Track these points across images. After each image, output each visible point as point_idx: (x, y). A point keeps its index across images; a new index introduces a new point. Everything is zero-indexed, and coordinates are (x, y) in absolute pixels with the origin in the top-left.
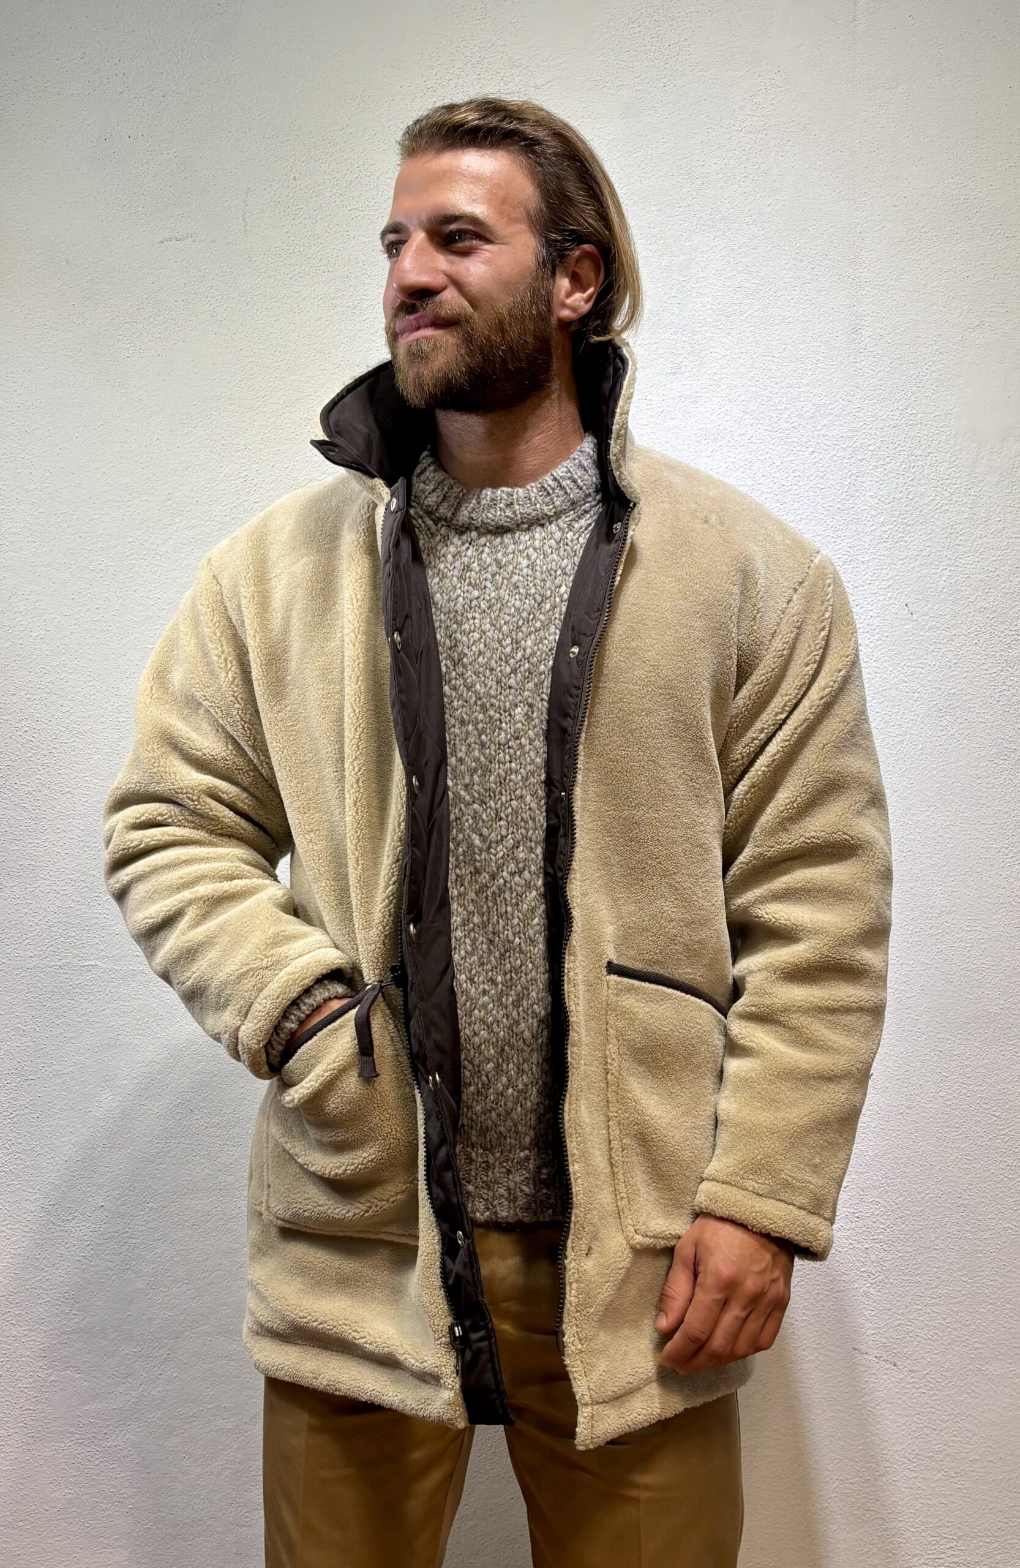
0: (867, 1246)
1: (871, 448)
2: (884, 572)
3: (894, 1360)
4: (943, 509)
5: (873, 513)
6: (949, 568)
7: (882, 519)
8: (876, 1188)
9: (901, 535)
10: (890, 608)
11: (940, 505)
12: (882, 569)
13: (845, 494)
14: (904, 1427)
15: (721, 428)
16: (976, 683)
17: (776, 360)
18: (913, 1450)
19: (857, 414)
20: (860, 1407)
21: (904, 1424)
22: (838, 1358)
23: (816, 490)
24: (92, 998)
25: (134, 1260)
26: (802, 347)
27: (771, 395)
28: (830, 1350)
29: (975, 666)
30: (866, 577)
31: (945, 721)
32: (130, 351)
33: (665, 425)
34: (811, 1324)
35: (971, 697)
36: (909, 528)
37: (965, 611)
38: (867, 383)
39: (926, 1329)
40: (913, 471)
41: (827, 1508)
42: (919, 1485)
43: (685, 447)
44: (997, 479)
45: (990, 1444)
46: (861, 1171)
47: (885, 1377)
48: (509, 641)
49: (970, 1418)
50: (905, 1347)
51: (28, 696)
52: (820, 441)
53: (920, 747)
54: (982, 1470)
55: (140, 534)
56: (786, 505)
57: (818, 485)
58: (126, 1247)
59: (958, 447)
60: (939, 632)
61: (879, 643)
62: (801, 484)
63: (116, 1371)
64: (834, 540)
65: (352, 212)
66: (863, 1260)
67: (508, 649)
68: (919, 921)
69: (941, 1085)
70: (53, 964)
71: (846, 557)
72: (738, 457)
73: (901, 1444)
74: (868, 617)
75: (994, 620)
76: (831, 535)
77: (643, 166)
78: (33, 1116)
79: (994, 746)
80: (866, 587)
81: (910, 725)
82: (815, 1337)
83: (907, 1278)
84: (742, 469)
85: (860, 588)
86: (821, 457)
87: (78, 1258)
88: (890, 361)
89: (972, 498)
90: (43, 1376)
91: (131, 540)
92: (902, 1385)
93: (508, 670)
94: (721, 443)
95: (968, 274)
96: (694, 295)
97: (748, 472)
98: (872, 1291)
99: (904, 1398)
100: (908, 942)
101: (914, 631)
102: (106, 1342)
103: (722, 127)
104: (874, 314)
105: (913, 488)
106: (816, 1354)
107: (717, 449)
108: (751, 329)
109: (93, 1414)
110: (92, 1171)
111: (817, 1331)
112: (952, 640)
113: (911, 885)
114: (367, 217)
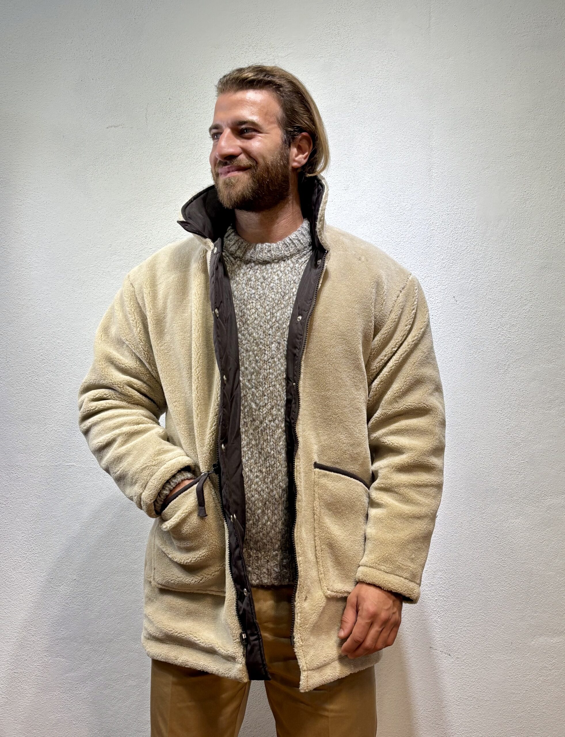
0: (436, 599)
1: (437, 224)
2: (443, 282)
3: (449, 653)
4: (471, 253)
5: (439, 254)
6: (474, 280)
7: (442, 257)
8: (441, 571)
9: (451, 264)
10: (447, 298)
11: (469, 251)
12: (443, 280)
13: (425, 246)
14: (454, 685)
15: (367, 215)
16: (486, 334)
17: (393, 184)
18: (458, 696)
19: (431, 209)
20: (433, 675)
21: (454, 683)
22: (423, 652)
23: (411, 244)
24: (71, 480)
25: (90, 605)
26: (405, 178)
27: (390, 200)
28: (419, 648)
29: (486, 326)
30: (435, 284)
31: (472, 351)
32: (93, 178)
33: (342, 213)
34: (410, 636)
35: (484, 340)
36: (455, 261)
37: (481, 300)
38: (435, 194)
39: (464, 638)
40: (457, 235)
41: (417, 723)
42: (461, 712)
43: (351, 223)
44: (496, 239)
45: (494, 693)
46: (433, 563)
47: (445, 661)
48: (269, 313)
49: (485, 680)
50: (454, 647)
51: (43, 338)
52: (413, 221)
53: (461, 363)
54: (491, 705)
55: (96, 263)
56: (398, 251)
57: (412, 242)
58: (87, 599)
59: (477, 224)
60: (469, 310)
61: (441, 315)
62: (404, 241)
63: (81, 658)
64: (420, 267)
65: (196, 114)
66: (435, 605)
67: (269, 317)
68: (461, 445)
69: (471, 522)
70: (53, 464)
71: (426, 275)
72: (375, 228)
73: (452, 693)
74: (436, 303)
75: (494, 304)
76: (419, 264)
77: (331, 94)
78: (43, 536)
79: (495, 363)
80: (435, 289)
81: (456, 353)
82: (412, 641)
83: (455, 614)
84: (377, 234)
85: (432, 289)
86: (414, 228)
87: (64, 604)
88: (446, 184)
89: (484, 247)
90: (47, 660)
91: (92, 265)
92: (453, 664)
93: (269, 326)
94: (367, 222)
95: (482, 144)
96: (355, 153)
97: (380, 235)
98: (439, 620)
99: (454, 671)
100: (455, 455)
101: (457, 309)
102: (76, 644)
103: (368, 76)
104: (439, 163)
105: (457, 243)
106: (412, 650)
107: (366, 224)
108: (382, 169)
109: (70, 678)
110: (71, 562)
111: (413, 639)
112: (475, 313)
113: (457, 428)
114: (203, 117)
